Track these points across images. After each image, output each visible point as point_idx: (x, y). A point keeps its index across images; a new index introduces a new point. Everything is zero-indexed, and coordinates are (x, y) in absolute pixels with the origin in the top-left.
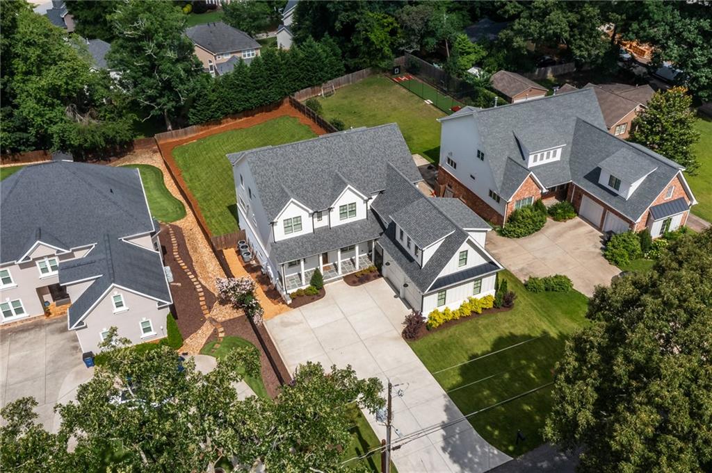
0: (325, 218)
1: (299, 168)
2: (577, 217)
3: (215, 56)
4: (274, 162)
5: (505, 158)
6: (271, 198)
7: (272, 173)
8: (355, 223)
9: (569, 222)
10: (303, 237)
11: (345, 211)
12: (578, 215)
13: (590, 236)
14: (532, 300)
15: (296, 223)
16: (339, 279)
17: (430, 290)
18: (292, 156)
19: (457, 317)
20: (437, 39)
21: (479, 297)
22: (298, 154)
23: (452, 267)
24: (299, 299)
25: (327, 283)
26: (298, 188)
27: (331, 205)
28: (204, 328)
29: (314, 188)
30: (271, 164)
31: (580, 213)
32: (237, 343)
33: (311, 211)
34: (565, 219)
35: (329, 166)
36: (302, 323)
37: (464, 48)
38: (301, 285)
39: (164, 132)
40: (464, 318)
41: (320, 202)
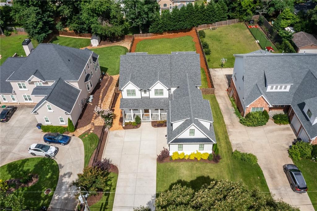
0: (148, 93)
1: (142, 67)
2: (289, 124)
3: (173, 3)
4: (132, 62)
5: (254, 84)
6: (124, 78)
7: (129, 67)
8: (162, 98)
9: (283, 126)
10: (136, 99)
11: (158, 92)
12: (290, 123)
13: (289, 137)
15: (133, 92)
16: (149, 122)
17: (172, 142)
18: (141, 61)
19: (186, 158)
20: (275, 8)
21: (202, 152)
22: (144, 60)
23: (186, 135)
24: (128, 126)
25: (143, 122)
26: (138, 77)
27: (150, 88)
30: (130, 63)
31: (291, 123)
32: (94, 137)
33: (140, 89)
34: (280, 124)
35: (156, 69)
36: (122, 137)
37: (286, 16)
38: (131, 120)
39: (139, 34)
40: (189, 160)
41: (145, 85)
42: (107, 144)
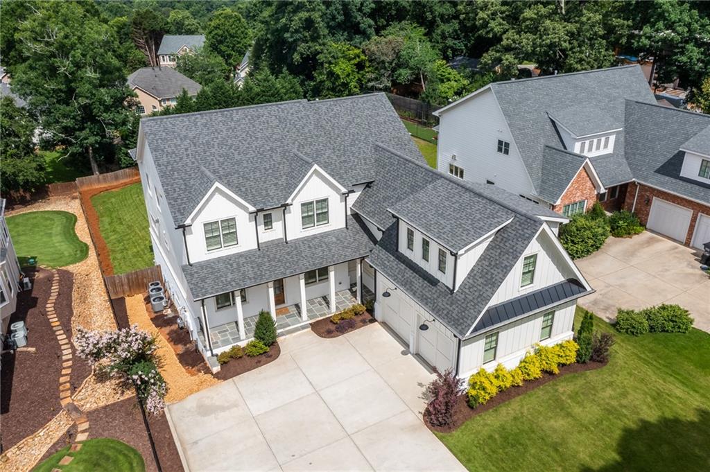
0: (277, 225)
1: (232, 145)
2: (645, 231)
3: (160, 101)
4: (190, 135)
5: (540, 147)
6: (183, 187)
7: (186, 150)
8: (327, 234)
9: (636, 239)
10: (240, 255)
11: (310, 214)
12: (646, 229)
13: (677, 253)
14: (634, 347)
15: (222, 232)
16: (303, 328)
17: (476, 330)
18: (222, 127)
19: (519, 381)
21: (550, 343)
22: (233, 124)
23: (511, 288)
24: (234, 364)
25: (282, 334)
27: (287, 199)
28: (52, 424)
29: (258, 174)
30: (186, 137)
31: (647, 226)
32: (107, 452)
33: (252, 209)
34: (629, 234)
35: (282, 143)
36: (236, 406)
37: (444, 74)
38: (238, 339)
39: (90, 175)
41: (268, 195)
42: (189, 453)
